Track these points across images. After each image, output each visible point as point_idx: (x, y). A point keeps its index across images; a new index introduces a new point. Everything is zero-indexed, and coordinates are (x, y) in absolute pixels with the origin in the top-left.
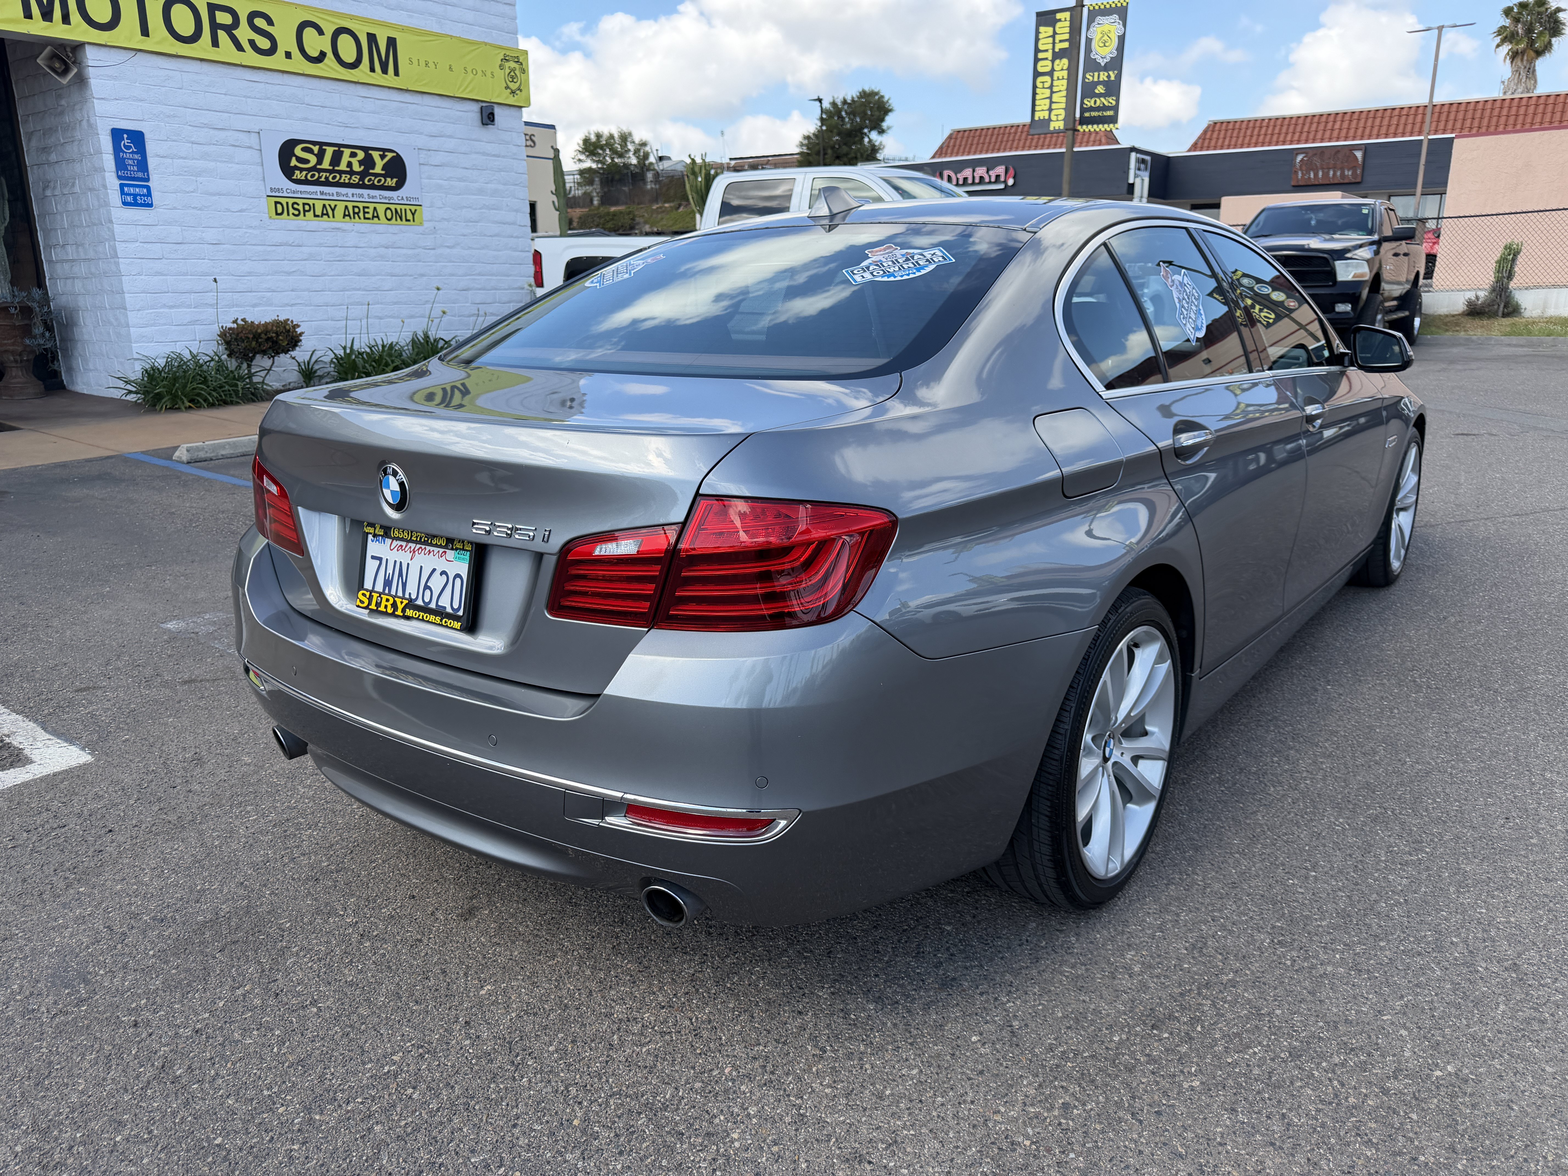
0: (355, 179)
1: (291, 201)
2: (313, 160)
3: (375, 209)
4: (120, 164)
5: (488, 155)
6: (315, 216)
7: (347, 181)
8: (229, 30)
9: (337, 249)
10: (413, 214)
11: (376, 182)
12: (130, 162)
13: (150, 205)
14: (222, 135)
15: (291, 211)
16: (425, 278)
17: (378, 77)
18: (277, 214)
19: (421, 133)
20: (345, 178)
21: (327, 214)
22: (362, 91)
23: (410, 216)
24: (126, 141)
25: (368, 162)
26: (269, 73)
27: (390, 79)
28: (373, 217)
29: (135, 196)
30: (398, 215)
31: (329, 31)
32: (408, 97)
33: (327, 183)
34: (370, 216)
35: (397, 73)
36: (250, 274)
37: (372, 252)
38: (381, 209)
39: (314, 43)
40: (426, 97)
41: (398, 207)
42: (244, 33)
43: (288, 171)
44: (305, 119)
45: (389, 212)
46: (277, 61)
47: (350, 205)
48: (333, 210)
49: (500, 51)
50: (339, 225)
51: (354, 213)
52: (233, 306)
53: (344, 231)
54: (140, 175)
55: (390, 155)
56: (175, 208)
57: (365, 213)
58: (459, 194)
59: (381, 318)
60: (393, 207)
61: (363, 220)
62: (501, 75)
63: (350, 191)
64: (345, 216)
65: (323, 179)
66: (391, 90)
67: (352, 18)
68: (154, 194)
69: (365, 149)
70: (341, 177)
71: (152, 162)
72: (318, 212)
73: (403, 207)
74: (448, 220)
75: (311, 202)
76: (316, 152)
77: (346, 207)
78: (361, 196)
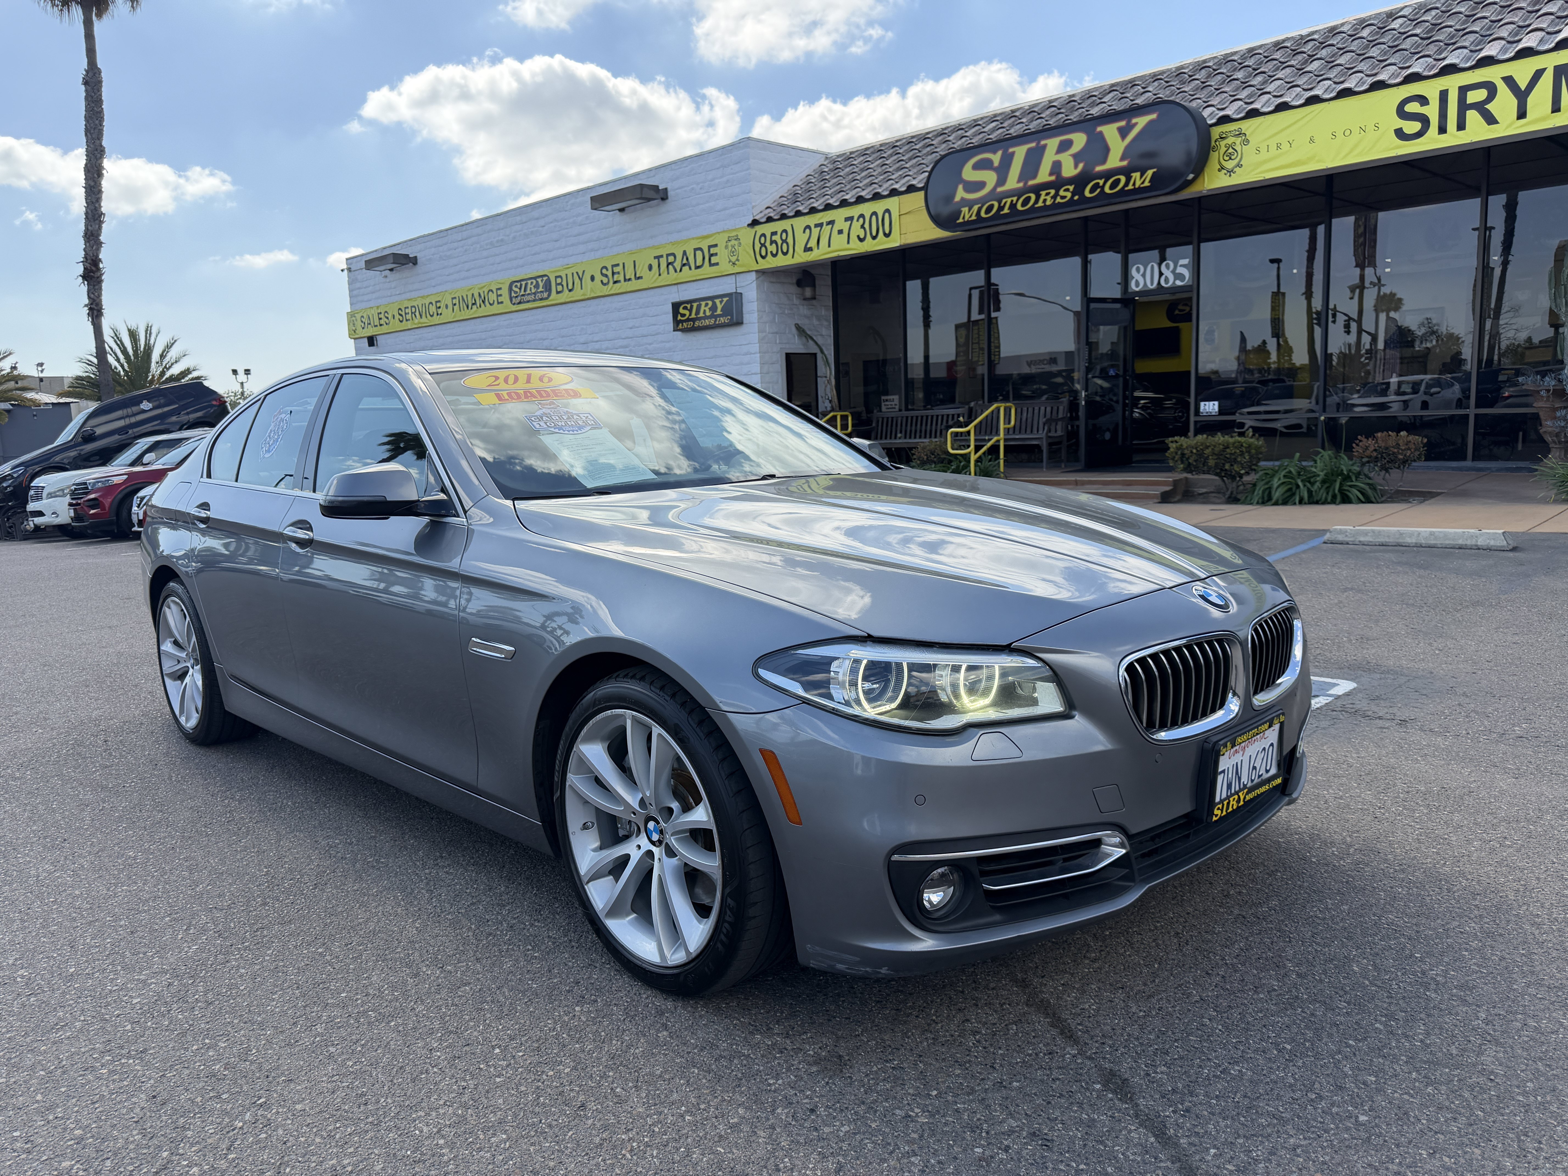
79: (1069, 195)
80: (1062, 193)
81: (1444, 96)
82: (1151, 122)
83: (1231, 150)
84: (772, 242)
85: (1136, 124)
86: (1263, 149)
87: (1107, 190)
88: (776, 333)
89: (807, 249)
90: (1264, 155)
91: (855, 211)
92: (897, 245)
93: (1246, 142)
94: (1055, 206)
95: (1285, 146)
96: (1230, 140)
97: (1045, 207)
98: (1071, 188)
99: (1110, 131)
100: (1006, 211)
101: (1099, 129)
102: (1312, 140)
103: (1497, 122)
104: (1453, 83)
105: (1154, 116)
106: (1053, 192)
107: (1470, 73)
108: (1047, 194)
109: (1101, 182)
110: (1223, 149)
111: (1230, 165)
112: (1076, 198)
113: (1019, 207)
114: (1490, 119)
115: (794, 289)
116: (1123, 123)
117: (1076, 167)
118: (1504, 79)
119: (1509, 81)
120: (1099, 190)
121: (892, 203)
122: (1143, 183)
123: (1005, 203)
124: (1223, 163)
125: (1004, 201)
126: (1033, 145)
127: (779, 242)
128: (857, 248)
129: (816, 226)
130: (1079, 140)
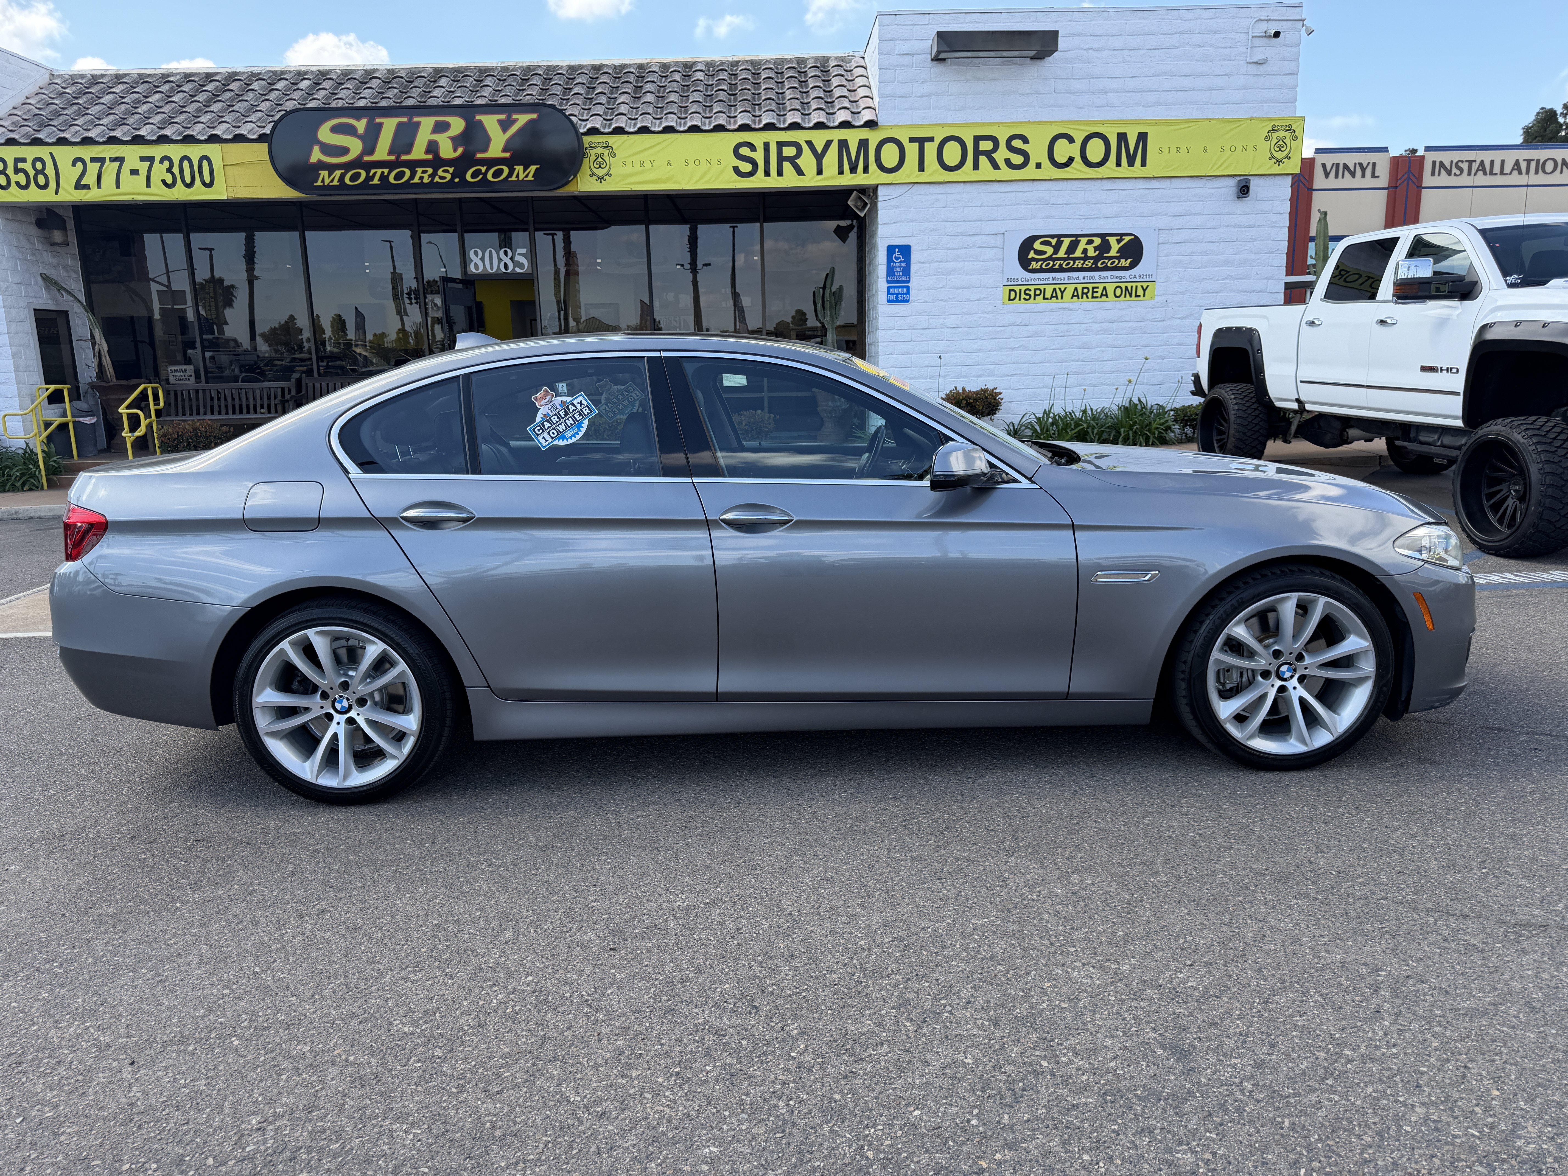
0: (1089, 263)
1: (1023, 288)
2: (1050, 250)
3: (1105, 288)
4: (890, 271)
5: (1240, 226)
6: (1045, 298)
7: (1080, 266)
8: (988, 154)
9: (1062, 326)
10: (1144, 290)
11: (1109, 265)
12: (898, 269)
13: (908, 301)
14: (973, 239)
15: (1023, 296)
16: (1148, 349)
17: (1125, 170)
18: (1010, 300)
19: (1165, 215)
20: (1079, 264)
21: (1056, 297)
22: (1107, 185)
23: (1140, 292)
24: (897, 254)
25: (1105, 246)
26: (1021, 183)
27: (1137, 170)
28: (1102, 295)
29: (897, 294)
30: (1128, 292)
31: (1079, 139)
32: (1155, 184)
33: (1061, 270)
34: (1099, 295)
35: (1144, 164)
36: (978, 351)
37: (1097, 327)
38: (1110, 288)
39: (1063, 150)
40: (1173, 180)
41: (1129, 285)
42: (1002, 154)
43: (1024, 262)
44: (1049, 217)
45: (1118, 290)
46: (1029, 172)
47: (1080, 287)
48: (1062, 293)
49: (1268, 123)
50: (1066, 305)
51: (1083, 293)
52: (961, 377)
53: (1070, 310)
54: (904, 278)
55: (1127, 239)
56: (926, 302)
57: (1093, 292)
58: (1200, 268)
59: (1095, 386)
60: (1123, 286)
61: (1090, 299)
62: (1265, 148)
63: (1081, 274)
64: (1073, 296)
65: (1057, 267)
66: (1138, 180)
67: (1104, 122)
68: (911, 292)
69: (1103, 236)
70: (1074, 263)
71: (914, 268)
72: (1048, 295)
73: (1134, 285)
74: (1183, 293)
75: (1042, 287)
76: (1053, 244)
77: (1076, 289)
78: (1093, 277)
79: (449, 176)
80: (440, 173)
81: (766, 146)
82: (531, 121)
83: (600, 160)
84: (17, 171)
85: (517, 120)
86: (629, 164)
87: (489, 177)
88: (21, 283)
89: (79, 186)
90: (629, 169)
91: (158, 151)
92: (224, 198)
93: (613, 154)
94: (432, 184)
95: (647, 165)
96: (599, 150)
97: (422, 185)
98: (451, 170)
99: (490, 122)
100: (376, 181)
101: (478, 117)
102: (669, 164)
103: (804, 175)
104: (773, 137)
105: (534, 116)
106: (430, 171)
107: (783, 132)
108: (424, 172)
109: (483, 169)
110: (593, 158)
111: (601, 172)
112: (457, 180)
113: (391, 179)
114: (800, 172)
115: (34, 230)
116: (503, 117)
117: (455, 150)
118: (807, 142)
119: (810, 143)
120: (481, 176)
121: (213, 151)
122: (527, 176)
123: (375, 174)
124: (595, 170)
125: (373, 171)
126: (405, 119)
127: (32, 173)
128: (159, 193)
129: (93, 160)
130: (457, 125)
